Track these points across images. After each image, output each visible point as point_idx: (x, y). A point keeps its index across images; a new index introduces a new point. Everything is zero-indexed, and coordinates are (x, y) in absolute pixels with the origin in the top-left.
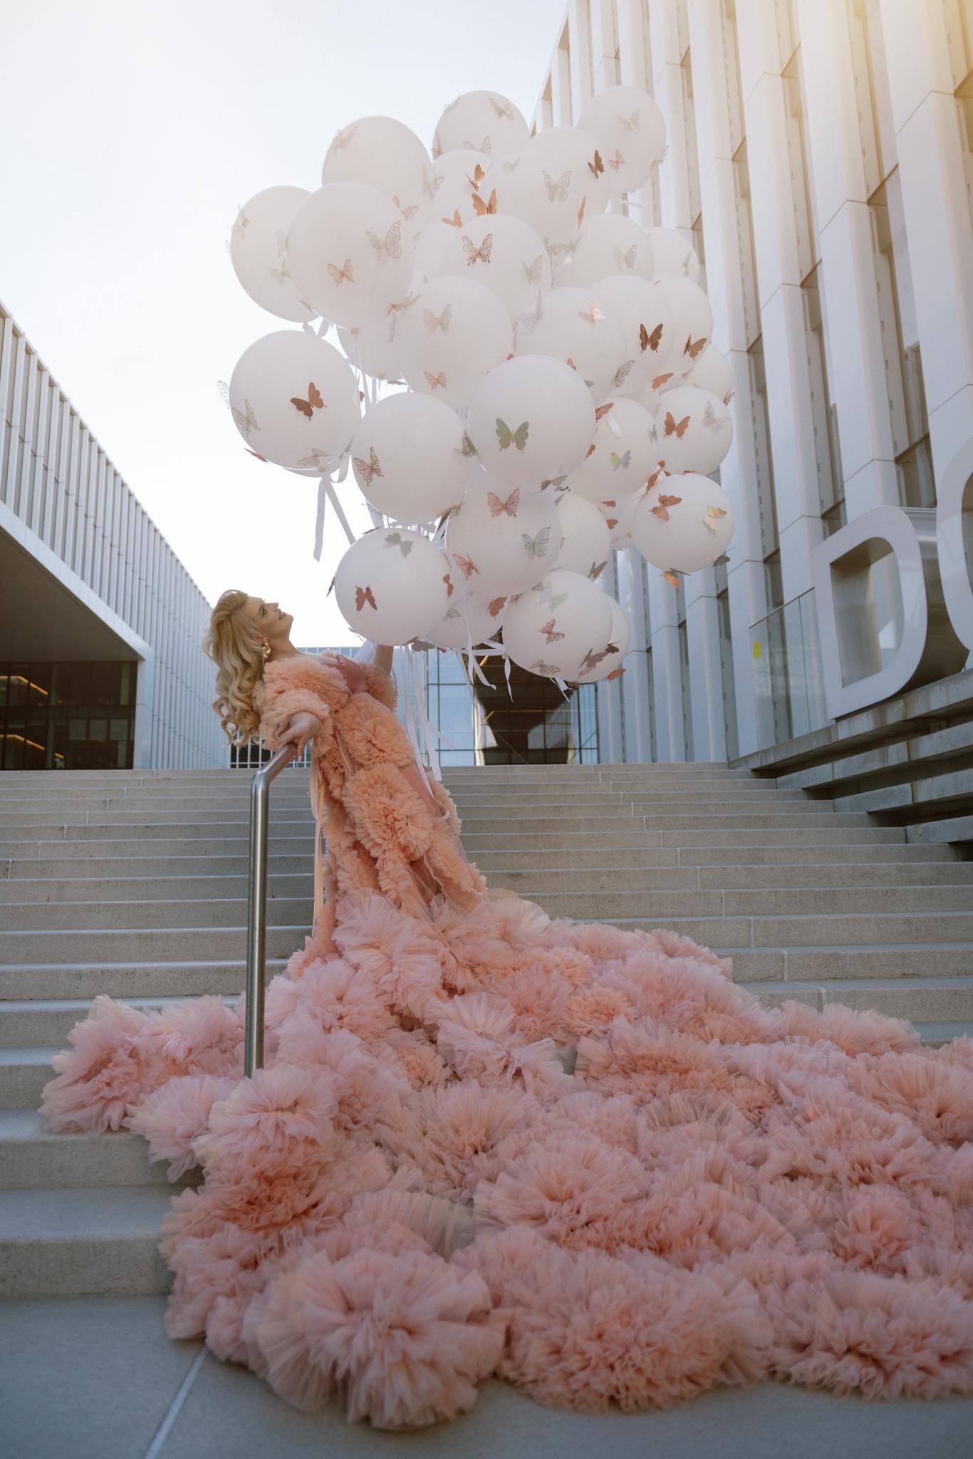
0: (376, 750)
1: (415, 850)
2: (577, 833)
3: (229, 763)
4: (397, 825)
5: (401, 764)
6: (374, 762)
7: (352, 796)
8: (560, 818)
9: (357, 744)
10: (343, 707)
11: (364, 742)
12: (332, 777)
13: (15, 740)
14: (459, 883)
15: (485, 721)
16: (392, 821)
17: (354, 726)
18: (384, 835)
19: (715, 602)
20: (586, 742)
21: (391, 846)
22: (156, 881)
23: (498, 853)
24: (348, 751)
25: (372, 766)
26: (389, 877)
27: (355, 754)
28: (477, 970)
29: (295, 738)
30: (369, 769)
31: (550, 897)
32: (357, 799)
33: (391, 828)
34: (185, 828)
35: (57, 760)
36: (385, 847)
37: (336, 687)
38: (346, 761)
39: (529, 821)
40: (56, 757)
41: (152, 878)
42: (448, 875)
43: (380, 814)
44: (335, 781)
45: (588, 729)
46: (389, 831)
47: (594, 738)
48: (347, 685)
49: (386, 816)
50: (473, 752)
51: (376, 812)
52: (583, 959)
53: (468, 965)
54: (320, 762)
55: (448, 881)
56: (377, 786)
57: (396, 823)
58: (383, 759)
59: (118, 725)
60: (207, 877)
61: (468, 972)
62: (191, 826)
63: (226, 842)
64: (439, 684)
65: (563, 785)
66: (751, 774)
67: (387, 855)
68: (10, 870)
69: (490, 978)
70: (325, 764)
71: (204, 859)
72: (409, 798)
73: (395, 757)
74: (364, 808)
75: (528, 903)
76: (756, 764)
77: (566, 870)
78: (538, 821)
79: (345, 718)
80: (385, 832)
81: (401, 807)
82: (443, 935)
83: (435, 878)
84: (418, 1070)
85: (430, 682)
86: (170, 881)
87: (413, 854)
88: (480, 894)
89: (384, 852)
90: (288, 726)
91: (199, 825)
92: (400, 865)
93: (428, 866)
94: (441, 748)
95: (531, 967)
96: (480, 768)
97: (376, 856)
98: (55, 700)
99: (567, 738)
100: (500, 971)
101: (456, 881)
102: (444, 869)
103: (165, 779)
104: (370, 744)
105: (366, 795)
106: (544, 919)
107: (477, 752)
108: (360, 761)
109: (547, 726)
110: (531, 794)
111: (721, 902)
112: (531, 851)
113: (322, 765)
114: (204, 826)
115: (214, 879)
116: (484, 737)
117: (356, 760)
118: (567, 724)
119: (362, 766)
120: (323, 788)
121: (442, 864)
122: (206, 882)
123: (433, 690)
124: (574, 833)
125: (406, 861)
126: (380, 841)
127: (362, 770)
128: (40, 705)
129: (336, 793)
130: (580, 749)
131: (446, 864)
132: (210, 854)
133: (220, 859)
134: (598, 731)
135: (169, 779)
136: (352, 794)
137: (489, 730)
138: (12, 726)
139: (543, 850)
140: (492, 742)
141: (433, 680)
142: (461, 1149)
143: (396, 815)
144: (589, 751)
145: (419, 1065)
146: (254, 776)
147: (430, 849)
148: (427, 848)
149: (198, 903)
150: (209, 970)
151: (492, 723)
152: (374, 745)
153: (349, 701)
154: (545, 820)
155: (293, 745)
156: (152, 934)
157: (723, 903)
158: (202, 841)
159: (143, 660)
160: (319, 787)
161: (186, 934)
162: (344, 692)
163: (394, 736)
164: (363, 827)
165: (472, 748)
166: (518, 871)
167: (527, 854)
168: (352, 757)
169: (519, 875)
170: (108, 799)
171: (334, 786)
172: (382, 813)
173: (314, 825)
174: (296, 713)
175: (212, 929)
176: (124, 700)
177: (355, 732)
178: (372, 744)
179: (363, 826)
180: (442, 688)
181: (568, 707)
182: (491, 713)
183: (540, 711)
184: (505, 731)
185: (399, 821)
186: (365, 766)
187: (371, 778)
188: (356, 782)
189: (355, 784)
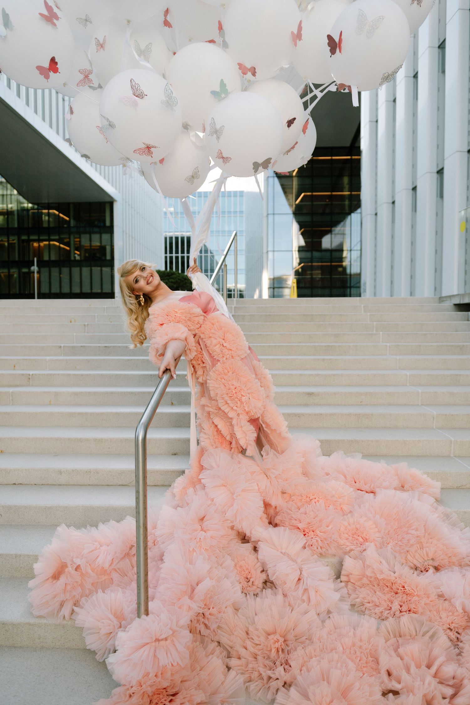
0: (227, 350)
1: (254, 413)
4: (244, 399)
5: (242, 357)
6: (226, 358)
7: (214, 380)
9: (214, 347)
10: (202, 325)
11: (219, 346)
13: (54, 245)
15: (300, 233)
16: (240, 396)
17: (211, 335)
19: (435, 175)
20: (354, 246)
24: (208, 352)
27: (214, 353)
30: (224, 363)
33: (240, 401)
35: (76, 255)
36: (238, 411)
37: (194, 314)
38: (207, 359)
40: (75, 254)
42: (274, 427)
45: (356, 239)
47: (359, 244)
48: (201, 311)
49: (236, 393)
50: (291, 252)
51: (230, 391)
52: (348, 491)
54: (191, 361)
55: (274, 431)
56: (229, 374)
58: (232, 356)
59: (105, 237)
64: (274, 214)
66: (453, 307)
67: (240, 416)
68: (31, 379)
72: (249, 380)
76: (457, 301)
79: (206, 330)
80: (236, 403)
81: (245, 387)
84: (247, 572)
85: (269, 213)
87: (252, 416)
89: (238, 414)
93: (262, 422)
94: (275, 250)
98: (72, 223)
99: (343, 244)
104: (222, 346)
105: (223, 380)
107: (294, 252)
108: (217, 358)
109: (333, 236)
111: (434, 420)
116: (298, 241)
118: (344, 235)
119: (218, 361)
123: (271, 217)
125: (249, 420)
127: (219, 364)
128: (65, 226)
130: (351, 250)
131: (273, 419)
134: (361, 241)
137: (301, 238)
138: (52, 238)
140: (302, 243)
141: (271, 211)
142: (269, 649)
143: (242, 392)
144: (355, 252)
145: (247, 569)
148: (262, 413)
151: (303, 235)
152: (225, 347)
153: (205, 320)
157: (435, 420)
159: (116, 201)
160: (192, 374)
162: (200, 316)
163: (237, 339)
165: (291, 250)
168: (212, 356)
170: (86, 324)
171: (199, 376)
172: (233, 391)
174: (168, 342)
176: (108, 224)
177: (212, 339)
180: (276, 216)
181: (344, 226)
182: (303, 230)
183: (329, 229)
184: (310, 240)
185: (244, 396)
186: (221, 361)
187: (225, 369)
188: (216, 372)
189: (215, 373)
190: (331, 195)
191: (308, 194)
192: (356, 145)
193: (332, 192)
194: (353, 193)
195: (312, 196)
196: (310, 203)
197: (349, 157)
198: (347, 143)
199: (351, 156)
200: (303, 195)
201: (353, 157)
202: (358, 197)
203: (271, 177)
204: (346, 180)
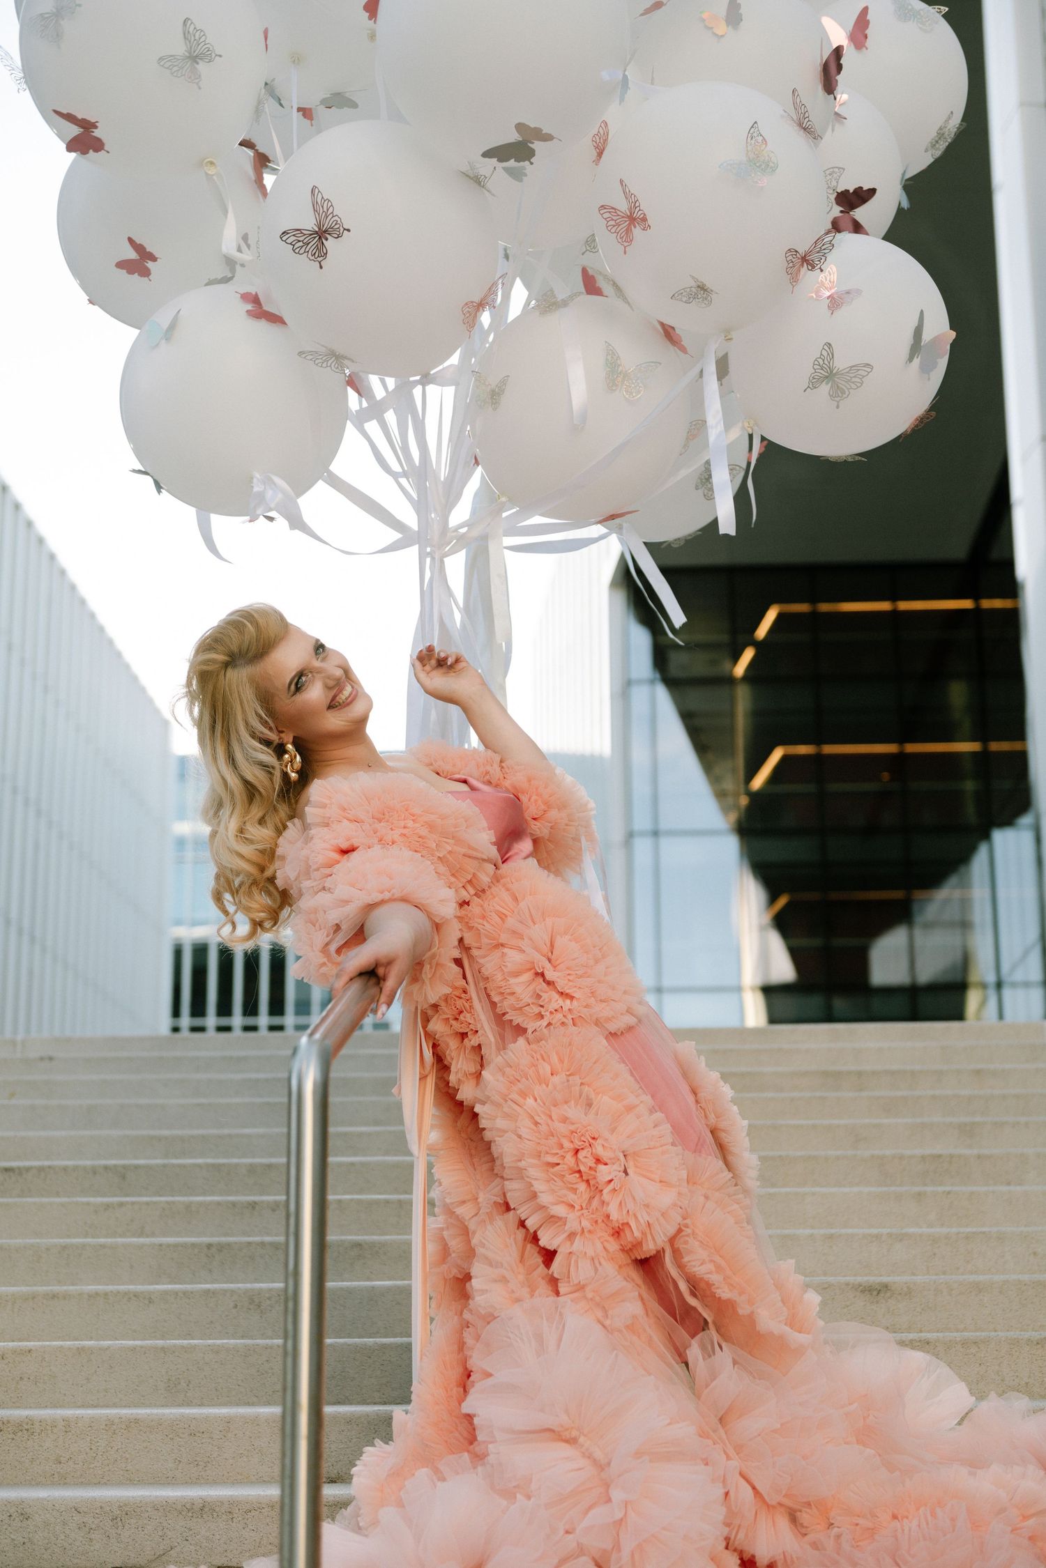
0: (556, 996)
1: (643, 1233)
2: (1018, 1188)
3: (164, 1020)
4: (604, 1173)
5: (613, 1027)
6: (549, 1024)
7: (498, 1105)
8: (975, 1151)
9: (512, 981)
10: (480, 893)
11: (527, 976)
12: (454, 1054)
14: (752, 1313)
15: (767, 918)
16: (591, 1163)
17: (503, 938)
18: (571, 1197)
20: (1014, 968)
21: (586, 1224)
22: (34, 1297)
23: (831, 1237)
24: (488, 996)
25: (545, 1031)
26: (585, 1297)
27: (506, 1003)
28: (805, 1517)
29: (377, 964)
30: (538, 1040)
31: (965, 1343)
32: (506, 1109)
33: (588, 1181)
34: (95, 1173)
36: (572, 1225)
37: (470, 847)
38: (483, 1017)
39: (901, 1157)
41: (24, 1289)
42: (724, 1293)
43: (562, 1147)
44: (460, 1065)
46: (582, 1187)
47: (1034, 958)
48: (495, 844)
49: (577, 1151)
50: (736, 993)
51: (552, 1141)
53: (780, 1504)
54: (426, 1020)
55: (724, 1308)
56: (556, 1079)
57: (601, 1167)
58: (570, 1017)
60: (151, 1288)
61: (783, 1523)
62: (106, 1168)
63: (188, 1206)
64: (656, 833)
65: (978, 1072)
67: (578, 1244)
69: (838, 1537)
70: (436, 1026)
71: (141, 1247)
72: (630, 1109)
73: (602, 1011)
74: (524, 1132)
75: (918, 1358)
77: (998, 1278)
78: (923, 1158)
79: (484, 917)
80: (574, 1191)
81: (613, 1131)
82: (722, 1432)
83: (693, 1302)
85: (636, 827)
86: (66, 1296)
87: (638, 1244)
88: (802, 1338)
89: (571, 1236)
90: (359, 935)
91: (124, 1167)
92: (609, 1269)
93: (674, 1272)
94: (664, 984)
95: (938, 1511)
96: (755, 1032)
97: (551, 1248)
99: (965, 961)
100: (861, 1521)
101: (743, 1310)
102: (715, 1278)
103: (42, 1059)
104: (541, 980)
105: (530, 1101)
106: (957, 1395)
107: (746, 994)
108: (518, 1019)
109: (918, 933)
110: (899, 1093)
112: (911, 1230)
113: (432, 1026)
114: (137, 1167)
115: (166, 1292)
116: (764, 958)
117: (507, 1017)
118: (965, 925)
119: (520, 1031)
120: (431, 1083)
121: (711, 1267)
122: (149, 1299)
123: (643, 847)
124: (1012, 1188)
125: (624, 1259)
126: (560, 1210)
127: (521, 1041)
129: (466, 1093)
130: (999, 985)
131: (719, 1269)
132: (153, 1235)
133: (176, 1246)
135: (51, 1059)
136: (497, 1098)
137: (776, 944)
139: (938, 1230)
140: (783, 970)
141: (642, 822)
143: (599, 1150)
144: (1020, 993)
146: (295, 1051)
147: (680, 1231)
148: (671, 1230)
149: (133, 1349)
150: (165, 1508)
151: (782, 923)
152: (549, 983)
153: (497, 879)
154: (940, 1156)
155: (373, 981)
156: (31, 1421)
158: (133, 1203)
160: (423, 1078)
161: (110, 1423)
162: (488, 861)
163: (597, 961)
164: (522, 1178)
165: (736, 985)
166: (885, 1279)
167: (901, 1238)
168: (499, 1011)
169: (886, 1287)
171: (460, 1076)
172: (567, 1144)
173: (411, 1166)
174: (382, 902)
175: (167, 1411)
177: (506, 950)
178: (544, 980)
179: (520, 1174)
180: (664, 842)
181: (965, 885)
182: (782, 901)
183: (898, 895)
184: (816, 942)
185: (606, 1164)
186: (530, 1031)
187: (541, 1061)
188: (508, 1070)
189: (504, 1074)
190: (901, 757)
191: (803, 749)
192: (995, 555)
193: (902, 740)
194: (995, 746)
195: (818, 759)
196: (810, 788)
197: (967, 604)
198: (957, 547)
199: (976, 597)
200: (777, 755)
201: (987, 604)
202: (1019, 764)
203: (640, 682)
204: (958, 694)
